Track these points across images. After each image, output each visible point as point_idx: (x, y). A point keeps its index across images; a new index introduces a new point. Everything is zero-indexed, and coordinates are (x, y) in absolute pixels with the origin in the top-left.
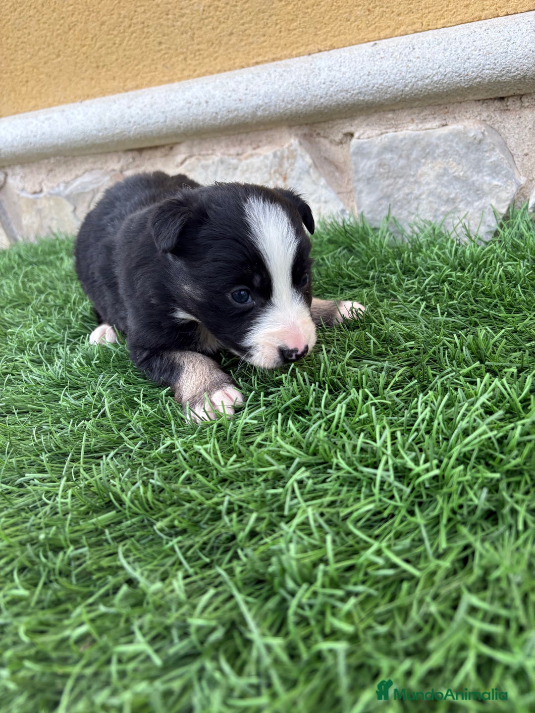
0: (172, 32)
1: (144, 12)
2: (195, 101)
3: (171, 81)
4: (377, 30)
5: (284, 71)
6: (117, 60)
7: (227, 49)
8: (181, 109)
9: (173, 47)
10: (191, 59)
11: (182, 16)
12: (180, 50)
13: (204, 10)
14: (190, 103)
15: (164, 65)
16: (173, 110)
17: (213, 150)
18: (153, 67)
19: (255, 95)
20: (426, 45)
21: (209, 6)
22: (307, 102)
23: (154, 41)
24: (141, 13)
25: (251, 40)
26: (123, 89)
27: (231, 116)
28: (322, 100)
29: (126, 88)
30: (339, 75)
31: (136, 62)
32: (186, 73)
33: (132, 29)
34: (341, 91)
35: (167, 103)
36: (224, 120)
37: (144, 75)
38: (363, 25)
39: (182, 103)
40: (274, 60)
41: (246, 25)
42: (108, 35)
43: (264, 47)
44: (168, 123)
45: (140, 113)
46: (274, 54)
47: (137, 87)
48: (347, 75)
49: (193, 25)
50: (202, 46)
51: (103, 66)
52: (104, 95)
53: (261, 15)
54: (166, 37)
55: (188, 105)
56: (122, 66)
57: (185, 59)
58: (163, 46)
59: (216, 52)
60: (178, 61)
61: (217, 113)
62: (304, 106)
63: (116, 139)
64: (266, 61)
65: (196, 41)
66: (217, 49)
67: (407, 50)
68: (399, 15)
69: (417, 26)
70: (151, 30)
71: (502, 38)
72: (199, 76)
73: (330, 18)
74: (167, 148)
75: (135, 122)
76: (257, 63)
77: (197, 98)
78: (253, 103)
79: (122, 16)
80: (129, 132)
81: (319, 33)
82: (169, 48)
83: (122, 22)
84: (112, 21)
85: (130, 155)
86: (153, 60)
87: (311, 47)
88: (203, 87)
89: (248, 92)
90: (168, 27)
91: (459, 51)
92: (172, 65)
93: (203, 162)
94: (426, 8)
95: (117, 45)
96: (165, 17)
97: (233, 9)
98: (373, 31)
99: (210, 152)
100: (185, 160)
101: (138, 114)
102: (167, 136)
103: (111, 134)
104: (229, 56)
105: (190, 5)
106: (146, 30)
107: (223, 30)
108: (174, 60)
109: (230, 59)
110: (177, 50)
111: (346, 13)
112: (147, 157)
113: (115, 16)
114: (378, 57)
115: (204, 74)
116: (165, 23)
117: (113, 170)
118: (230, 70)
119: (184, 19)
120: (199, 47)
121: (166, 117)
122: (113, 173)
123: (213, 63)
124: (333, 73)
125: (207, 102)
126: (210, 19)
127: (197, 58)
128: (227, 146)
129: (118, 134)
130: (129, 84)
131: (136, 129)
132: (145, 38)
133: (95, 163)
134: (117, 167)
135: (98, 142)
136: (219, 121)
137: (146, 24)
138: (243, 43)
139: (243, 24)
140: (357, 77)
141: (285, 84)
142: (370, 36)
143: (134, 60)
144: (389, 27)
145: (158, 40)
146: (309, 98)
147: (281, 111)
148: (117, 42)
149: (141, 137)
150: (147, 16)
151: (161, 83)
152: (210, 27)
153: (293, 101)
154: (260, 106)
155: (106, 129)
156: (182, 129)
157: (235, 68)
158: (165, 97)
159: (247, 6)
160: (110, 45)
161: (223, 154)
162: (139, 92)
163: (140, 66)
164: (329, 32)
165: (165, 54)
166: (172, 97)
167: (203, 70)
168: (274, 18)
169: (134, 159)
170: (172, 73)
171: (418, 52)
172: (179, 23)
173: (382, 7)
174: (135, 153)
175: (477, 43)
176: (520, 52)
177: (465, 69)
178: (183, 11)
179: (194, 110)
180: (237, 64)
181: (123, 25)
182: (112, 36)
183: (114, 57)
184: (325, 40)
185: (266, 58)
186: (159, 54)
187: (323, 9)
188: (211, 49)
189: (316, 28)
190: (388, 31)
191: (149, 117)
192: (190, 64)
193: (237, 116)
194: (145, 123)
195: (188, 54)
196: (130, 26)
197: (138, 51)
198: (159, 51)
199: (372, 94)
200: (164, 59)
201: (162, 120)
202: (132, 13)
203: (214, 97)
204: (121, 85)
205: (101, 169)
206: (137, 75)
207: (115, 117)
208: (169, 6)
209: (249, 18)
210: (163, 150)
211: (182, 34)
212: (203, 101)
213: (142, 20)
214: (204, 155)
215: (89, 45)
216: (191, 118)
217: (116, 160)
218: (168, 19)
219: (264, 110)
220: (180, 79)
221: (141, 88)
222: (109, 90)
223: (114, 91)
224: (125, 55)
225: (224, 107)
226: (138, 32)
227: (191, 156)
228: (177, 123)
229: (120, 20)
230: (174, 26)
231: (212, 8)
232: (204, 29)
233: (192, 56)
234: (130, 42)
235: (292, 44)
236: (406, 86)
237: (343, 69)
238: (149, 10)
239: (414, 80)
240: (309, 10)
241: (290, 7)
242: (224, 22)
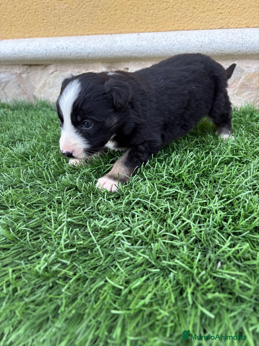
0: (49, 16)
1: (37, 4)
2: (61, 47)
3: (47, 36)
4: (139, 29)
5: (102, 40)
6: (21, 24)
7: (75, 27)
8: (55, 49)
9: (50, 22)
10: (58, 28)
11: (55, 9)
12: (52, 24)
13: (65, 9)
14: (58, 47)
15: (44, 29)
16: (50, 49)
17: (67, 69)
18: (39, 29)
19: (89, 48)
20: (159, 38)
21: (68, 7)
22: (111, 54)
23: (40, 18)
24: (35, 5)
25: (86, 24)
26: (23, 37)
27: (77, 55)
28: (118, 54)
29: (24, 37)
30: (125, 44)
31: (31, 26)
32: (55, 34)
33: (30, 11)
34: (126, 51)
35: (47, 46)
36: (74, 57)
37: (35, 32)
38: (133, 26)
39: (55, 47)
40: (95, 34)
41: (84, 18)
42: (17, 12)
43: (92, 28)
44: (47, 55)
45: (34, 49)
46: (96, 32)
47: (30, 37)
48: (128, 45)
49: (60, 14)
50: (63, 24)
51: (14, 26)
52: (13, 39)
53: (91, 15)
54: (46, 17)
55: (58, 48)
56: (24, 27)
57: (55, 28)
58: (45, 21)
59: (70, 27)
60: (51, 28)
61: (71, 53)
62: (110, 55)
63: (20, 59)
64: (92, 34)
65: (60, 21)
66: (70, 26)
67: (152, 39)
68: (148, 24)
69: (155, 29)
70: (39, 13)
71: (186, 39)
72: (61, 36)
73: (120, 21)
74: (44, 66)
75: (31, 53)
76: (88, 35)
77: (62, 45)
78: (88, 51)
79: (25, 5)
80: (28, 57)
81: (116, 26)
82: (48, 22)
83: (25, 8)
84: (20, 6)
85: (25, 67)
86: (39, 26)
87: (112, 32)
88: (64, 41)
89: (86, 46)
90: (48, 13)
91: (171, 42)
92: (49, 30)
93: (63, 74)
94: (158, 23)
95: (22, 17)
96: (47, 8)
97: (79, 10)
98: (138, 29)
99: (66, 70)
100: (53, 72)
101: (33, 49)
102: (46, 60)
103: (18, 56)
104: (76, 30)
105: (59, 5)
106: (37, 13)
107: (73, 18)
108: (49, 27)
109: (76, 31)
110: (51, 23)
111: (127, 20)
112: (33, 69)
113: (22, 4)
114: (140, 40)
115: (64, 36)
116: (47, 11)
117: (16, 73)
118: (76, 35)
119: (56, 11)
120: (62, 24)
121: (47, 52)
122: (16, 75)
123: (68, 32)
124: (122, 43)
125: (67, 48)
126: (68, 13)
127: (61, 28)
128: (74, 68)
129: (21, 57)
130: (26, 35)
131: (31, 55)
132: (36, 16)
133: (6, 69)
134: (18, 72)
135: (10, 59)
136: (72, 57)
137: (37, 10)
138: (82, 25)
139: (83, 17)
140: (132, 46)
141: (102, 45)
142: (136, 31)
143: (30, 25)
144: (144, 28)
145: (43, 18)
146: (112, 52)
147: (100, 56)
148: (22, 16)
149: (33, 60)
150: (38, 7)
151: (42, 36)
152: (67, 16)
153: (105, 52)
154: (90, 53)
155: (16, 54)
156: (54, 58)
157: (78, 35)
158: (46, 43)
159: (85, 10)
160: (18, 17)
161: (72, 71)
162: (32, 39)
163: (33, 28)
164: (120, 26)
165: (46, 24)
166: (50, 43)
167: (63, 34)
168: (97, 17)
169: (27, 69)
170: (48, 33)
171: (156, 40)
172: (53, 12)
173: (141, 20)
174: (28, 67)
175: (178, 40)
176: (192, 45)
177: (173, 49)
178: (56, 8)
179: (61, 50)
180: (79, 34)
181: (26, 9)
182: (20, 13)
183: (20, 22)
184: (118, 29)
185: (92, 33)
186: (43, 24)
187: (118, 17)
188: (67, 26)
189: (114, 24)
190: (143, 30)
191: (38, 51)
192: (57, 31)
193: (80, 56)
194: (36, 53)
195: (57, 26)
196: (29, 10)
197: (32, 21)
198: (43, 23)
199: (138, 54)
200: (45, 27)
201: (45, 53)
202: (31, 4)
203: (70, 46)
204: (22, 35)
205: (10, 72)
206: (31, 32)
207: (21, 49)
208: (49, 4)
209: (86, 15)
210: (42, 67)
211: (54, 17)
212: (65, 47)
213: (36, 8)
214: (62, 71)
215: (7, 15)
216: (59, 54)
217: (18, 69)
218: (48, 10)
219: (93, 55)
220: (52, 36)
221: (32, 38)
222: (16, 37)
223: (18, 37)
224: (25, 22)
225: (75, 51)
226: (33, 13)
227: (56, 71)
228: (52, 55)
229: (24, 6)
230: (51, 13)
231: (69, 8)
232: (65, 16)
233: (59, 27)
234: (28, 17)
235: (104, 29)
236: (151, 52)
237: (127, 43)
238: (39, 5)
239: (154, 50)
240: (112, 16)
241: (104, 14)
242: (74, 15)
